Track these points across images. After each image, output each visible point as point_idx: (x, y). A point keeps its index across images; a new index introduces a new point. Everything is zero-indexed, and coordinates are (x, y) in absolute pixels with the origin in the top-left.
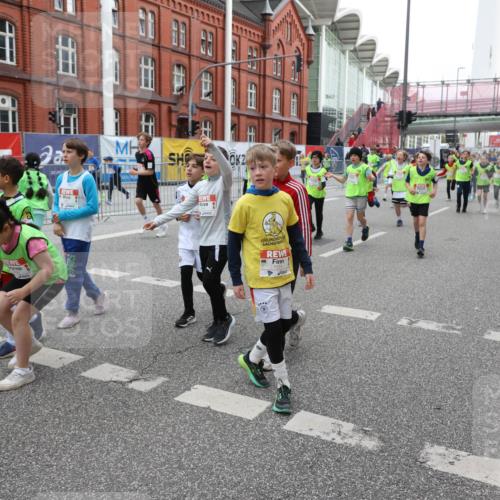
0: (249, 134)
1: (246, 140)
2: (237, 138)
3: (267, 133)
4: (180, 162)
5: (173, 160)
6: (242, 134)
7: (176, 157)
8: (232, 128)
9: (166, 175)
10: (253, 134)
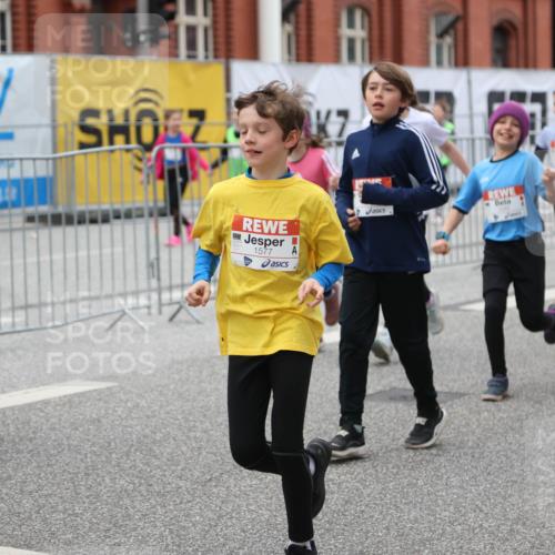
0: (345, 32)
1: (336, 59)
2: (304, 49)
3: (412, 26)
4: (119, 139)
5: (95, 131)
6: (321, 33)
7: (102, 123)
8: (285, 17)
9: (71, 186)
10: (359, 33)
